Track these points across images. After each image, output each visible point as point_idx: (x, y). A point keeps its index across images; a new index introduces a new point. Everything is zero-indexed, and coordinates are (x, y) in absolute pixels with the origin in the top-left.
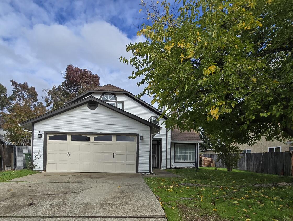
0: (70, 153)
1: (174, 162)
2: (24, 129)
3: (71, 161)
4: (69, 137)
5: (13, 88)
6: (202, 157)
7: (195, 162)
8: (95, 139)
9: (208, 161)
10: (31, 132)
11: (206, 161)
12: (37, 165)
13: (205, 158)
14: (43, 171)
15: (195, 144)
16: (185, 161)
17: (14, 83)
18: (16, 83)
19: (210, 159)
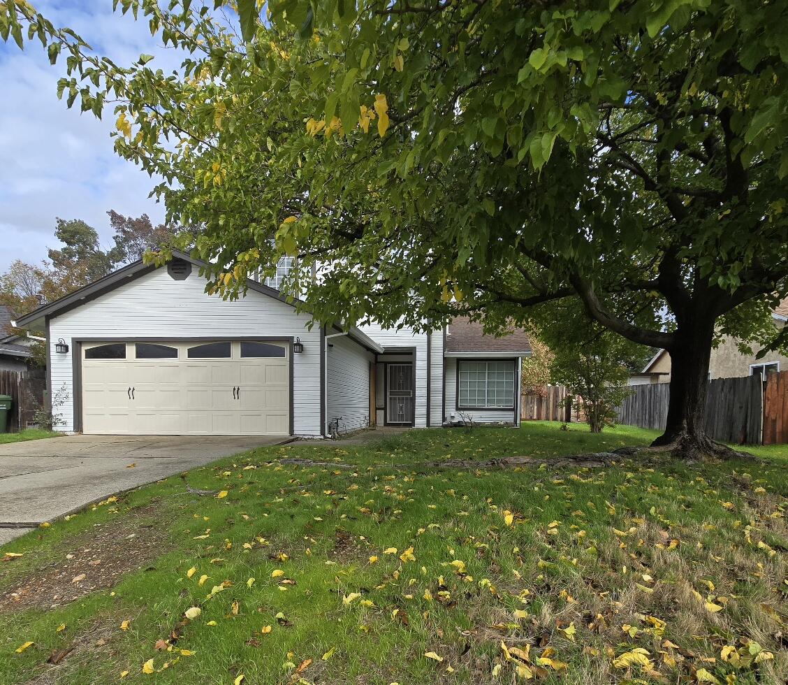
0: (134, 389)
1: (458, 409)
2: (28, 333)
3: (137, 408)
4: (131, 350)
5: (113, 232)
7: (513, 410)
8: (192, 354)
10: (45, 339)
12: (59, 417)
14: (73, 433)
15: (511, 360)
16: (486, 407)
17: (116, 219)
18: (121, 218)
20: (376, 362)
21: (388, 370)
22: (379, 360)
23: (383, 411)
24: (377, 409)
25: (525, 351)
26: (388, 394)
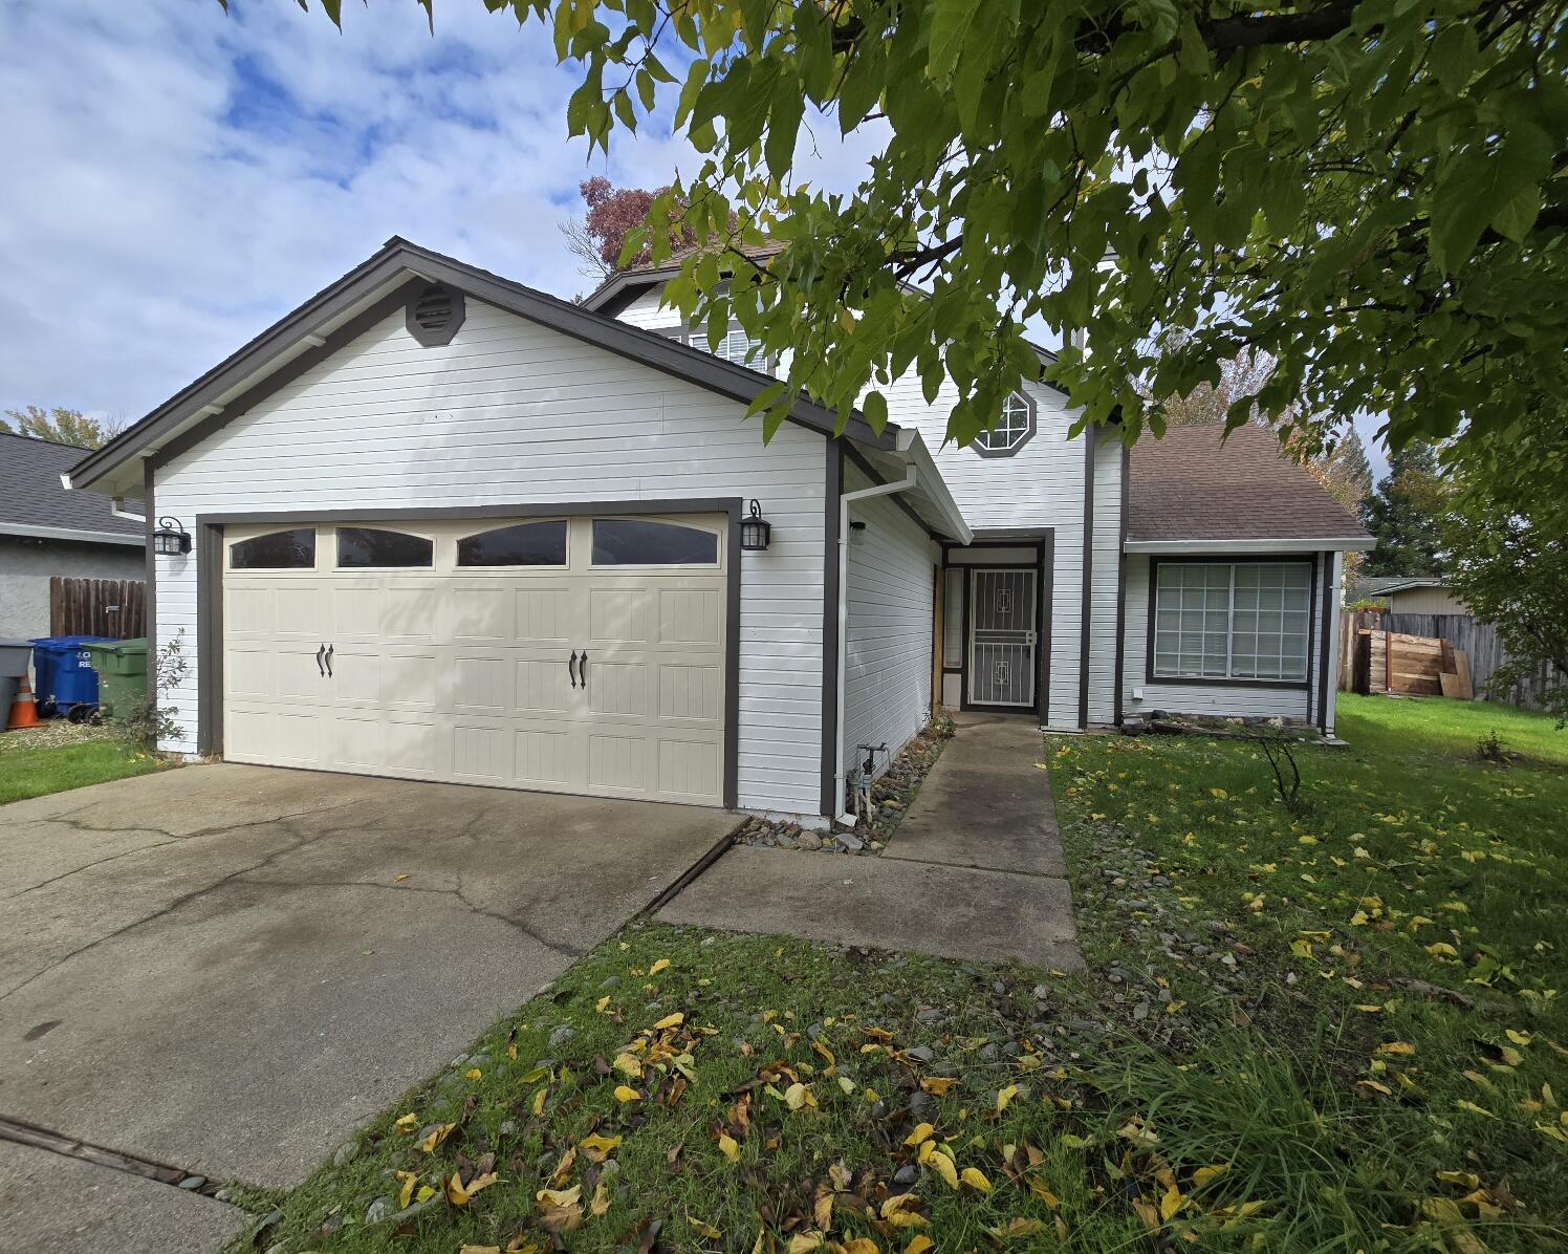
0: (331, 650)
1: (1150, 679)
2: (115, 505)
3: (338, 698)
6: (1375, 634)
7: (1307, 687)
9: (1418, 658)
10: (143, 519)
11: (1404, 656)
12: (170, 717)
13: (1394, 637)
14: (198, 758)
15: (1311, 558)
16: (1228, 677)
19: (1431, 647)
20: (946, 564)
21: (974, 584)
22: (951, 560)
23: (959, 677)
24: (945, 671)
25: (1349, 535)
26: (972, 637)
